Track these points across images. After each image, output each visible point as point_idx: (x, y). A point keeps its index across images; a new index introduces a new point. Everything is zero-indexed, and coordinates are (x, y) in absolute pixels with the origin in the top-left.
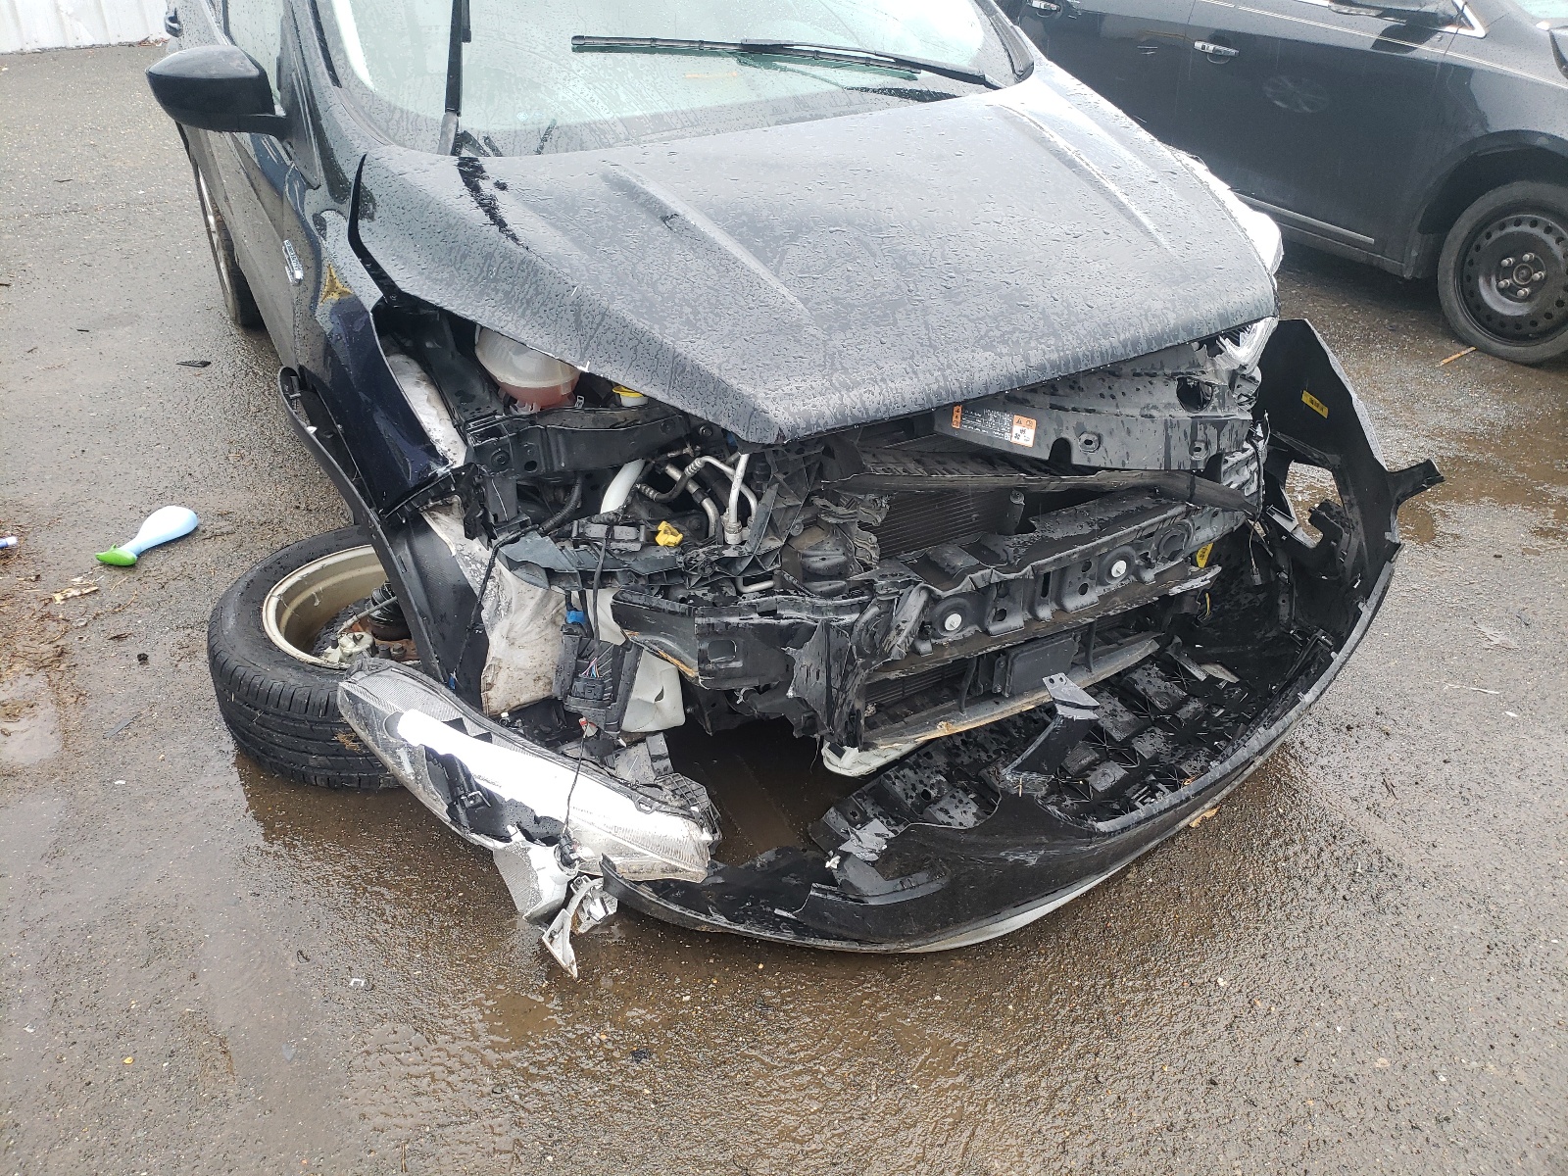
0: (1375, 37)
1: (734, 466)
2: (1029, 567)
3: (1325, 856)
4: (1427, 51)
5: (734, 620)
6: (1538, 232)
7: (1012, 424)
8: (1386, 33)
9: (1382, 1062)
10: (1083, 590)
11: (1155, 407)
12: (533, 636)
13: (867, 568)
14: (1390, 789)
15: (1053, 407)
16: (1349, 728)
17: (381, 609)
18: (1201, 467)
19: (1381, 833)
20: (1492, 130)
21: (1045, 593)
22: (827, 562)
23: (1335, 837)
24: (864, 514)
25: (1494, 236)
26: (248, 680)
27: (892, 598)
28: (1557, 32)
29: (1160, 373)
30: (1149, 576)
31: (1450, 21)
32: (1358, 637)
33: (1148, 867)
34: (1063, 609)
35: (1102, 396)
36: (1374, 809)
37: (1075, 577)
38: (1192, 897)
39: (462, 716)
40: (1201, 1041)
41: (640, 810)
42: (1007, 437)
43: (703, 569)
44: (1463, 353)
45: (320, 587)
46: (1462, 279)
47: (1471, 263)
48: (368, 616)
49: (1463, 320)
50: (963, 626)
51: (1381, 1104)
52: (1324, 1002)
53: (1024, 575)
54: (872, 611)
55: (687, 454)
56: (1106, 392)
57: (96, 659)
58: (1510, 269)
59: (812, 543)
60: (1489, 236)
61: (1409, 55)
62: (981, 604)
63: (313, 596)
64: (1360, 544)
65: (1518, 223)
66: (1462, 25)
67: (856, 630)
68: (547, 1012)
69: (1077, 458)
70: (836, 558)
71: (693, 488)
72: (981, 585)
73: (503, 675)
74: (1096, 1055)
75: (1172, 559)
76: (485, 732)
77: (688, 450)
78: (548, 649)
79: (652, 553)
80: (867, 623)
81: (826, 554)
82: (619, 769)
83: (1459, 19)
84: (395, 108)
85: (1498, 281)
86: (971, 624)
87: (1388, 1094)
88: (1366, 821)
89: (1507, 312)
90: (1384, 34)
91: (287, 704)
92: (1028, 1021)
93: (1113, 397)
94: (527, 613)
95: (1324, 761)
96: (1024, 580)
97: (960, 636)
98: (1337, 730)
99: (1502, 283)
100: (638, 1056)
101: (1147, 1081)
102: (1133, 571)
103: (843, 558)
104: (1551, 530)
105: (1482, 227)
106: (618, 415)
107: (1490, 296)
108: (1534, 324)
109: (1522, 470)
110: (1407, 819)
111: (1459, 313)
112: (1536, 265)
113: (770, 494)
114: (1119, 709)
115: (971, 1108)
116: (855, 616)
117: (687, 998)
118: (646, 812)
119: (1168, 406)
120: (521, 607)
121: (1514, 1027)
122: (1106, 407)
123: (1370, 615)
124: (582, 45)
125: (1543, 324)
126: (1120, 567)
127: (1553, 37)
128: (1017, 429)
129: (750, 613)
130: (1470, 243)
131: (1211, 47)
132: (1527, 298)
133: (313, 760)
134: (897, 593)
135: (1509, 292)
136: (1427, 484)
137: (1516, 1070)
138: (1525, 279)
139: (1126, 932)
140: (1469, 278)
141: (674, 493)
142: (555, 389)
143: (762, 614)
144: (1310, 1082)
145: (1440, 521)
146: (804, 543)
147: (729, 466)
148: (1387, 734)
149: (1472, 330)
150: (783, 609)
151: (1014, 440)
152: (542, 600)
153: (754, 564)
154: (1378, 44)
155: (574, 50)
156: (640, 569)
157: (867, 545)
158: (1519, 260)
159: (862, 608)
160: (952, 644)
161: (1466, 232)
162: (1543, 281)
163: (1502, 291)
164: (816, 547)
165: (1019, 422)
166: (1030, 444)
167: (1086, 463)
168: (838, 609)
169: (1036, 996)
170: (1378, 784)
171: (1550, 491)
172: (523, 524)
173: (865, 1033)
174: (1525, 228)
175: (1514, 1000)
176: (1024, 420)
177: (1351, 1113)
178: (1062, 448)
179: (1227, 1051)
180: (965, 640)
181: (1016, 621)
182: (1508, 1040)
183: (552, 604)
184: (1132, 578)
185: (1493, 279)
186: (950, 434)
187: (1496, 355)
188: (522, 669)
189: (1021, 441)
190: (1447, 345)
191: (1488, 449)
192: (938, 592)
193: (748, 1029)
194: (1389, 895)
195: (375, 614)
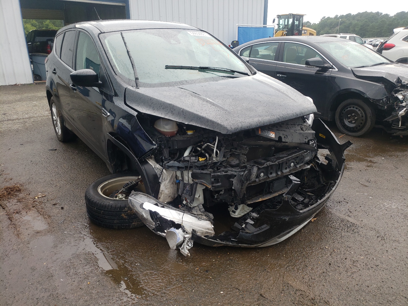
0: (315, 72)
1: (214, 145)
2: (277, 162)
3: (341, 224)
4: (327, 74)
5: (219, 174)
6: (355, 109)
7: (270, 133)
8: (318, 71)
9: (362, 257)
10: (286, 169)
11: (297, 130)
12: (169, 186)
13: (244, 163)
14: (351, 212)
15: (277, 130)
16: (339, 202)
17: (126, 189)
18: (307, 142)
19: (351, 220)
20: (342, 89)
21: (279, 169)
22: (235, 163)
23: (342, 221)
24: (243, 152)
25: (346, 111)
26: (100, 204)
27: (250, 169)
28: (352, 69)
29: (296, 124)
30: (298, 166)
31: (331, 68)
32: (340, 178)
33: (305, 229)
34: (283, 173)
35: (286, 128)
36: (349, 216)
37: (284, 165)
38: (316, 234)
39: (157, 203)
40: (325, 257)
41: (199, 220)
42: (270, 136)
43: (211, 164)
44: (343, 135)
45: (108, 187)
46: (340, 120)
47: (342, 116)
48: (123, 191)
49: (342, 129)
50: (264, 175)
51: (364, 264)
52: (348, 249)
53: (276, 163)
54: (246, 172)
55: (202, 144)
56: (287, 127)
57: (50, 209)
58: (350, 117)
59: (231, 160)
60: (345, 111)
61: (323, 75)
62: (267, 170)
63: (106, 189)
64: (336, 162)
65: (350, 107)
66: (332, 69)
67: (244, 176)
68: (183, 266)
69: (283, 140)
70: (237, 162)
71: (203, 152)
72: (268, 165)
73: (162, 195)
74: (305, 262)
75: (302, 163)
76: (163, 206)
77: (202, 143)
78: (172, 190)
79: (199, 162)
80: (246, 174)
81: (235, 162)
82: (193, 212)
83: (332, 68)
84: (130, 79)
85: (348, 120)
86: (265, 176)
87: (365, 262)
88: (347, 218)
89: (351, 126)
90: (317, 71)
91: (110, 208)
92: (289, 257)
93: (288, 128)
94: (168, 180)
95: (336, 208)
96: (276, 164)
97: (263, 178)
98: (337, 203)
99: (349, 120)
100: (207, 271)
101: (317, 265)
102: (295, 165)
103: (239, 162)
104: (369, 166)
105: (343, 109)
106: (188, 136)
107: (347, 123)
108: (357, 128)
109: (361, 156)
110: (355, 217)
111: (341, 127)
112: (355, 116)
113: (223, 149)
114: (291, 201)
115: (282, 274)
116: (243, 173)
117: (214, 260)
118: (200, 220)
119: (299, 130)
120: (167, 179)
121: (386, 249)
122: (287, 130)
123: (342, 174)
124: (167, 67)
125: (358, 128)
126: (292, 164)
127: (352, 70)
128: (271, 134)
129: (222, 172)
130: (341, 112)
131: (281, 75)
132: (354, 123)
133: (115, 222)
134: (251, 168)
135: (350, 122)
136: (350, 145)
137: (389, 256)
138: (353, 119)
139: (304, 241)
140: (342, 120)
141: (199, 153)
142: (174, 132)
143: (225, 172)
144: (349, 262)
145: (347, 166)
146: (230, 160)
147: (213, 145)
148: (347, 203)
149: (344, 131)
150: (229, 171)
151: (271, 136)
152: (171, 178)
153: (221, 164)
154: (316, 73)
155: (165, 68)
156: (198, 165)
157: (244, 158)
158: (352, 115)
159: (244, 171)
160: (262, 179)
161: (340, 110)
162: (357, 119)
163: (349, 122)
164: (233, 160)
165: (272, 133)
166: (274, 137)
167: (285, 141)
168: (240, 172)
169: (289, 253)
170: (348, 211)
171: (368, 159)
172: (169, 159)
173: (255, 263)
174: (352, 108)
175: (385, 245)
176: (272, 132)
177: (359, 266)
178: (280, 138)
179: (331, 259)
180: (264, 179)
181: (274, 175)
182: (386, 252)
183: (172, 179)
184: (295, 167)
185: (347, 119)
186: (259, 135)
187: (350, 135)
188: (166, 194)
189: (272, 136)
190: (340, 134)
191: (353, 152)
192: (260, 167)
193: (229, 264)
194: (356, 230)
195: (124, 190)
